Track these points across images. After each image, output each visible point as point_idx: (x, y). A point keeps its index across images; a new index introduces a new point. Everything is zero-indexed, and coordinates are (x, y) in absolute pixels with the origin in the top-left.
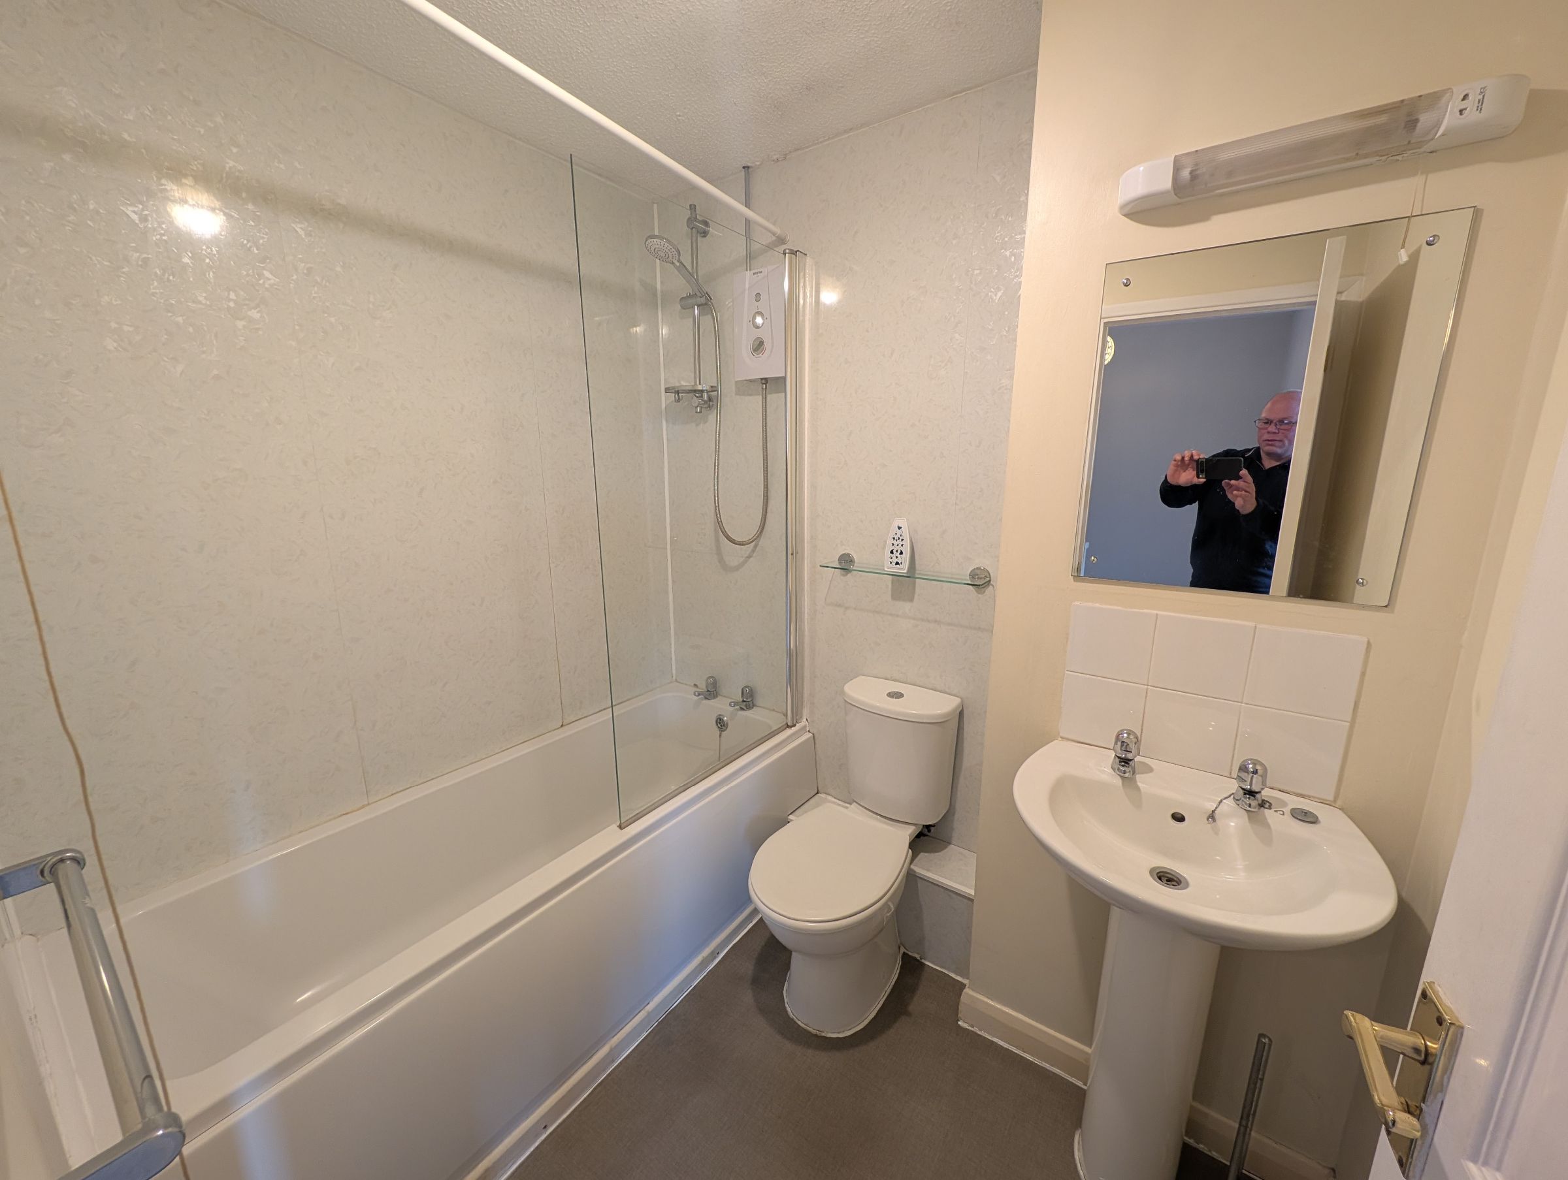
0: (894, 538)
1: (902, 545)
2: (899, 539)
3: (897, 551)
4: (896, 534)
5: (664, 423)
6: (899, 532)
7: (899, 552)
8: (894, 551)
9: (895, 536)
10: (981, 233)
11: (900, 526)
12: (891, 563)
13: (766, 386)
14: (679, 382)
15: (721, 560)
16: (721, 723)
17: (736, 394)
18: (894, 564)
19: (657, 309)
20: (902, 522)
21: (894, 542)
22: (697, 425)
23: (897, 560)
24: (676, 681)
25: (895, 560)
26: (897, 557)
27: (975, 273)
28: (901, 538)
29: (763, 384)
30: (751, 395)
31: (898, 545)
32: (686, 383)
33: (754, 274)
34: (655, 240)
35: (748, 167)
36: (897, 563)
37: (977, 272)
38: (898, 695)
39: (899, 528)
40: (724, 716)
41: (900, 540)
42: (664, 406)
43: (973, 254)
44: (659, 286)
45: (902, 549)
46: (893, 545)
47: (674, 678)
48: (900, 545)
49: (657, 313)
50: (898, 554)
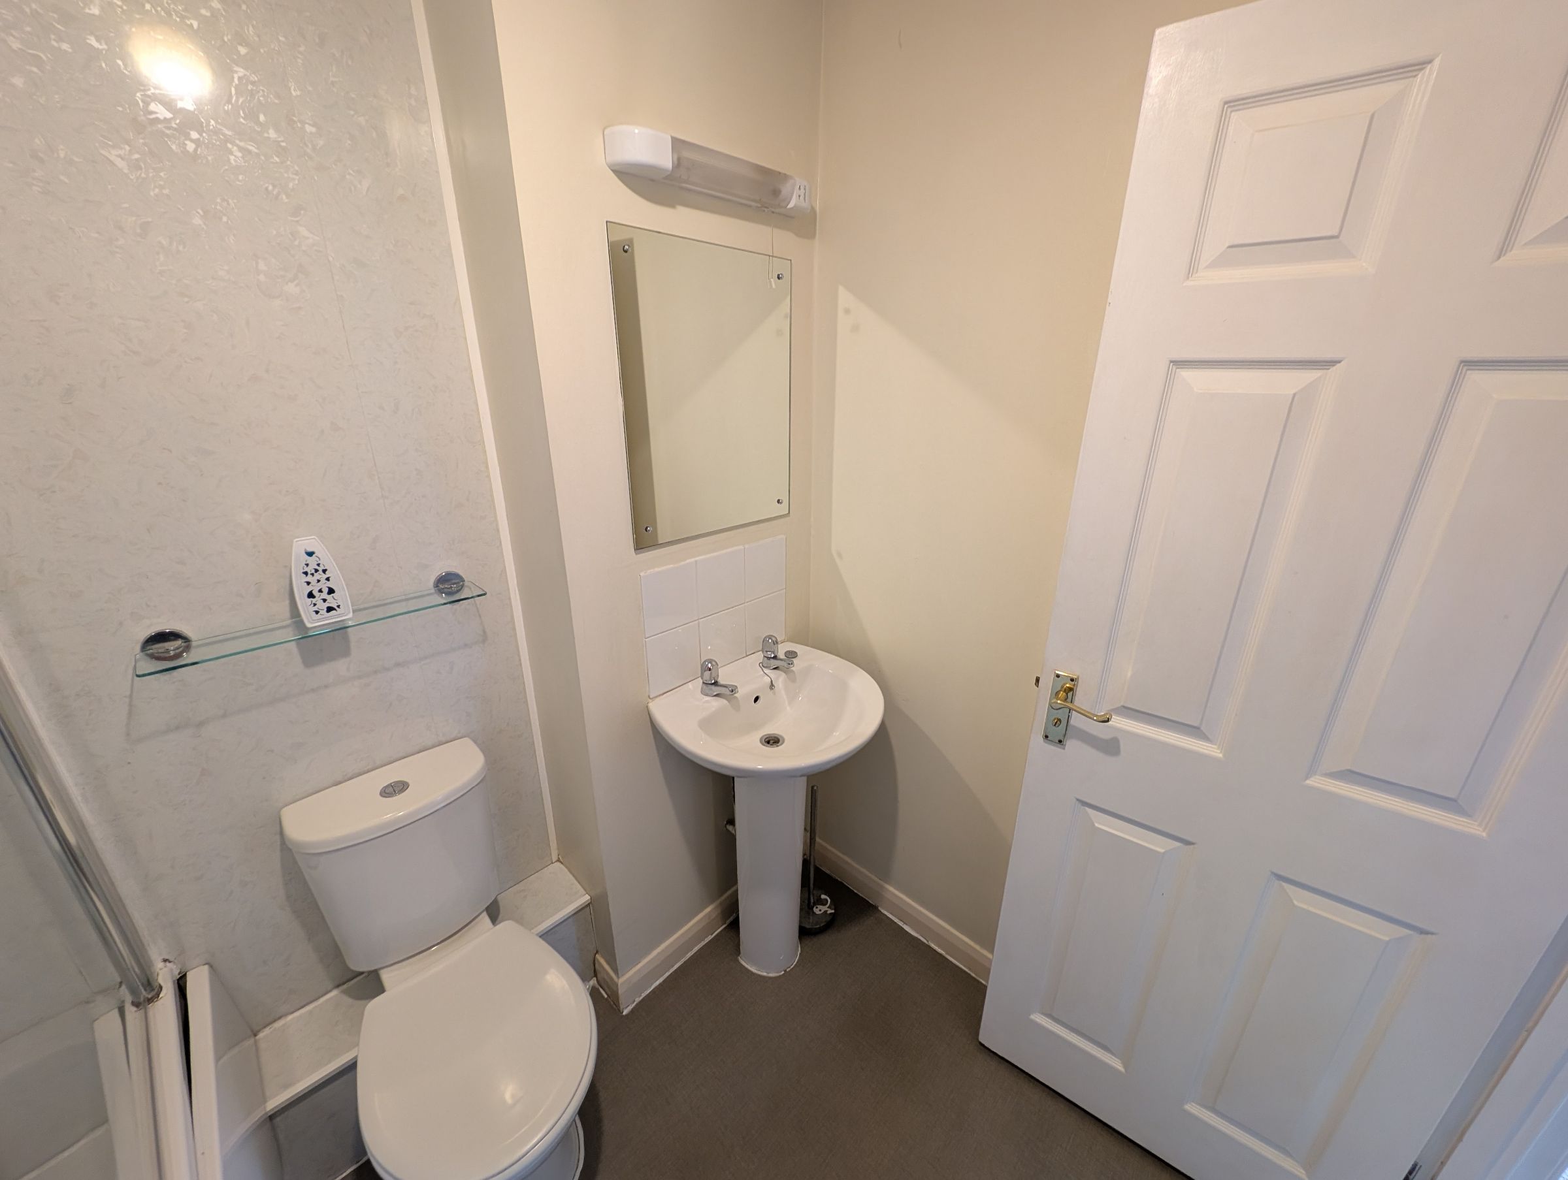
0: (306, 573)
1: (328, 579)
2: (316, 571)
3: (320, 591)
4: (307, 565)
6: (312, 561)
7: (326, 590)
8: (315, 593)
9: (306, 569)
11: (310, 550)
12: (317, 612)
18: (323, 612)
20: (312, 543)
21: (309, 578)
23: (327, 605)
25: (324, 606)
26: (325, 600)
28: (320, 569)
31: (319, 581)
36: (330, 609)
38: (395, 789)
39: (310, 554)
41: (321, 572)
45: (329, 584)
46: (308, 583)
48: (323, 581)
50: (325, 595)
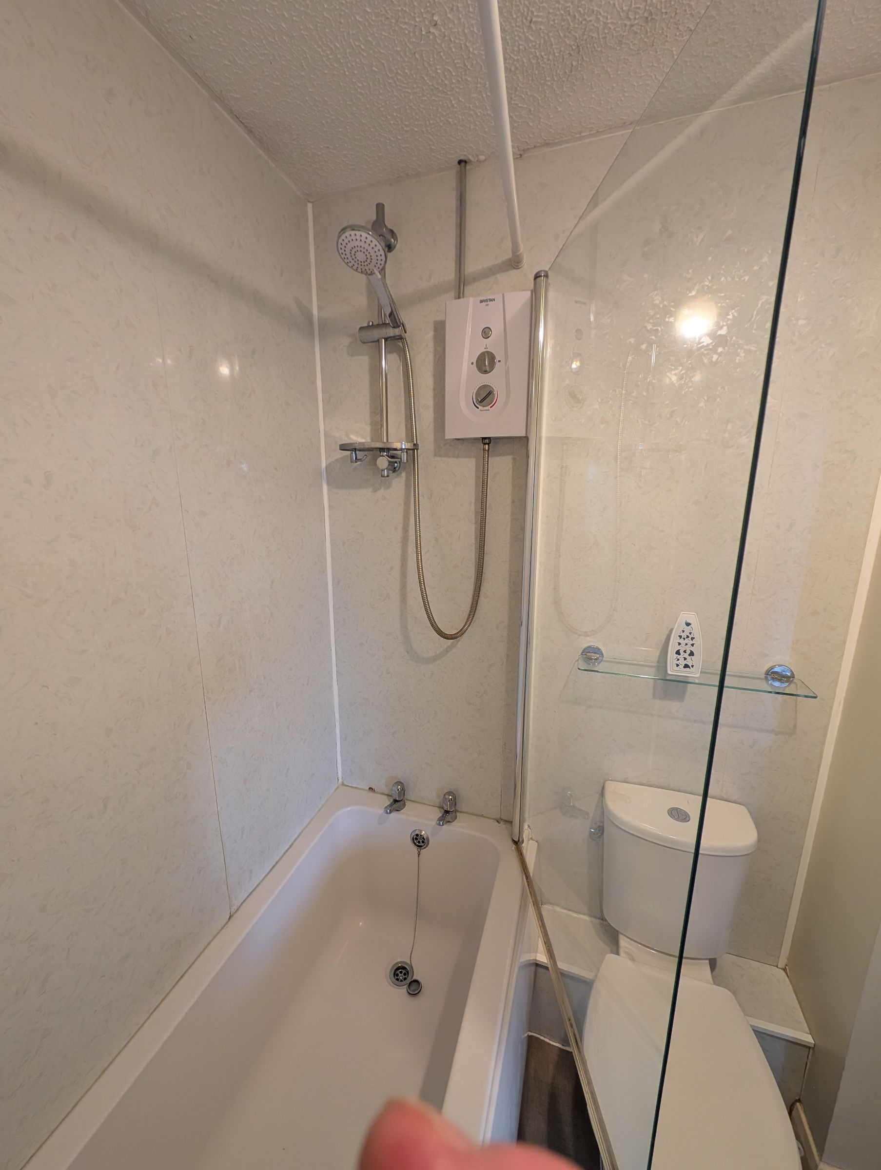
0: (680, 637)
1: (693, 645)
2: (688, 637)
3: (685, 652)
4: (683, 631)
5: (325, 487)
6: (687, 629)
7: (688, 652)
8: (682, 652)
9: (682, 634)
10: (813, 274)
11: (689, 621)
12: (678, 665)
13: (489, 447)
14: (347, 435)
15: (410, 650)
16: (419, 841)
17: (435, 455)
18: (681, 667)
19: (314, 341)
20: (692, 617)
21: (681, 641)
22: (375, 490)
23: (685, 662)
24: (343, 784)
25: (684, 663)
26: (685, 659)
27: (800, 324)
28: (690, 636)
29: (486, 444)
30: (458, 457)
31: (686, 644)
32: (361, 436)
33: (481, 301)
34: (358, 233)
35: (466, 162)
36: (686, 666)
37: (801, 322)
39: (688, 624)
40: (421, 831)
41: (690, 639)
42: (324, 465)
43: (799, 300)
44: (315, 312)
45: (692, 649)
46: (679, 644)
47: (340, 781)
48: (689, 645)
49: (313, 347)
50: (686, 655)
